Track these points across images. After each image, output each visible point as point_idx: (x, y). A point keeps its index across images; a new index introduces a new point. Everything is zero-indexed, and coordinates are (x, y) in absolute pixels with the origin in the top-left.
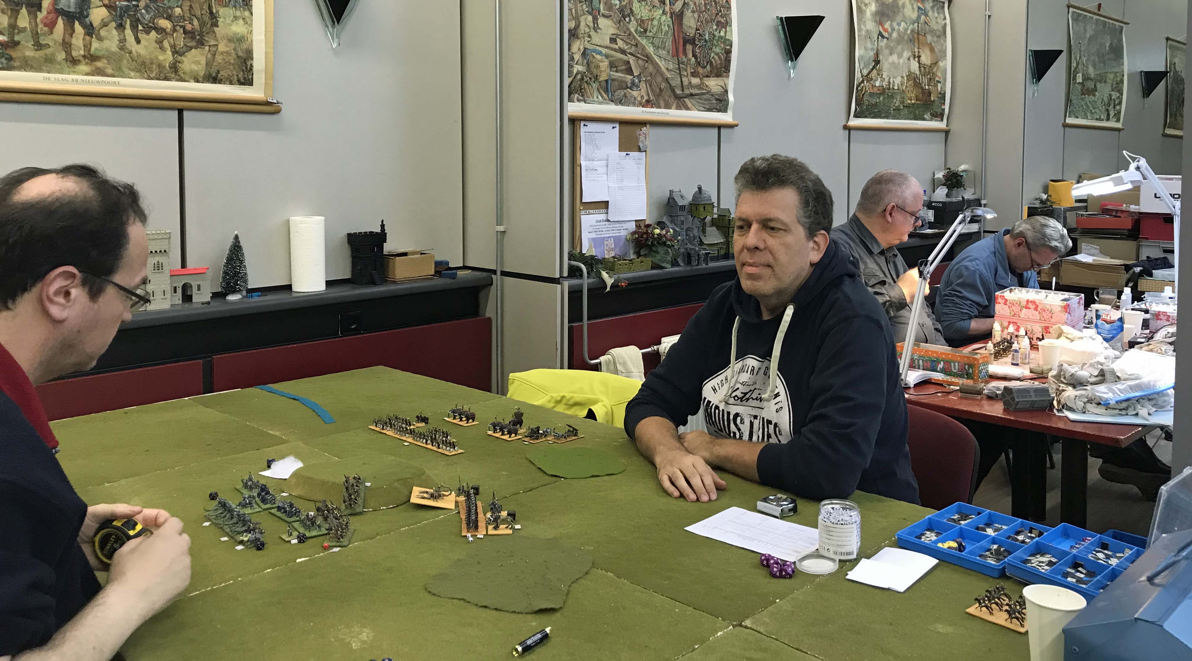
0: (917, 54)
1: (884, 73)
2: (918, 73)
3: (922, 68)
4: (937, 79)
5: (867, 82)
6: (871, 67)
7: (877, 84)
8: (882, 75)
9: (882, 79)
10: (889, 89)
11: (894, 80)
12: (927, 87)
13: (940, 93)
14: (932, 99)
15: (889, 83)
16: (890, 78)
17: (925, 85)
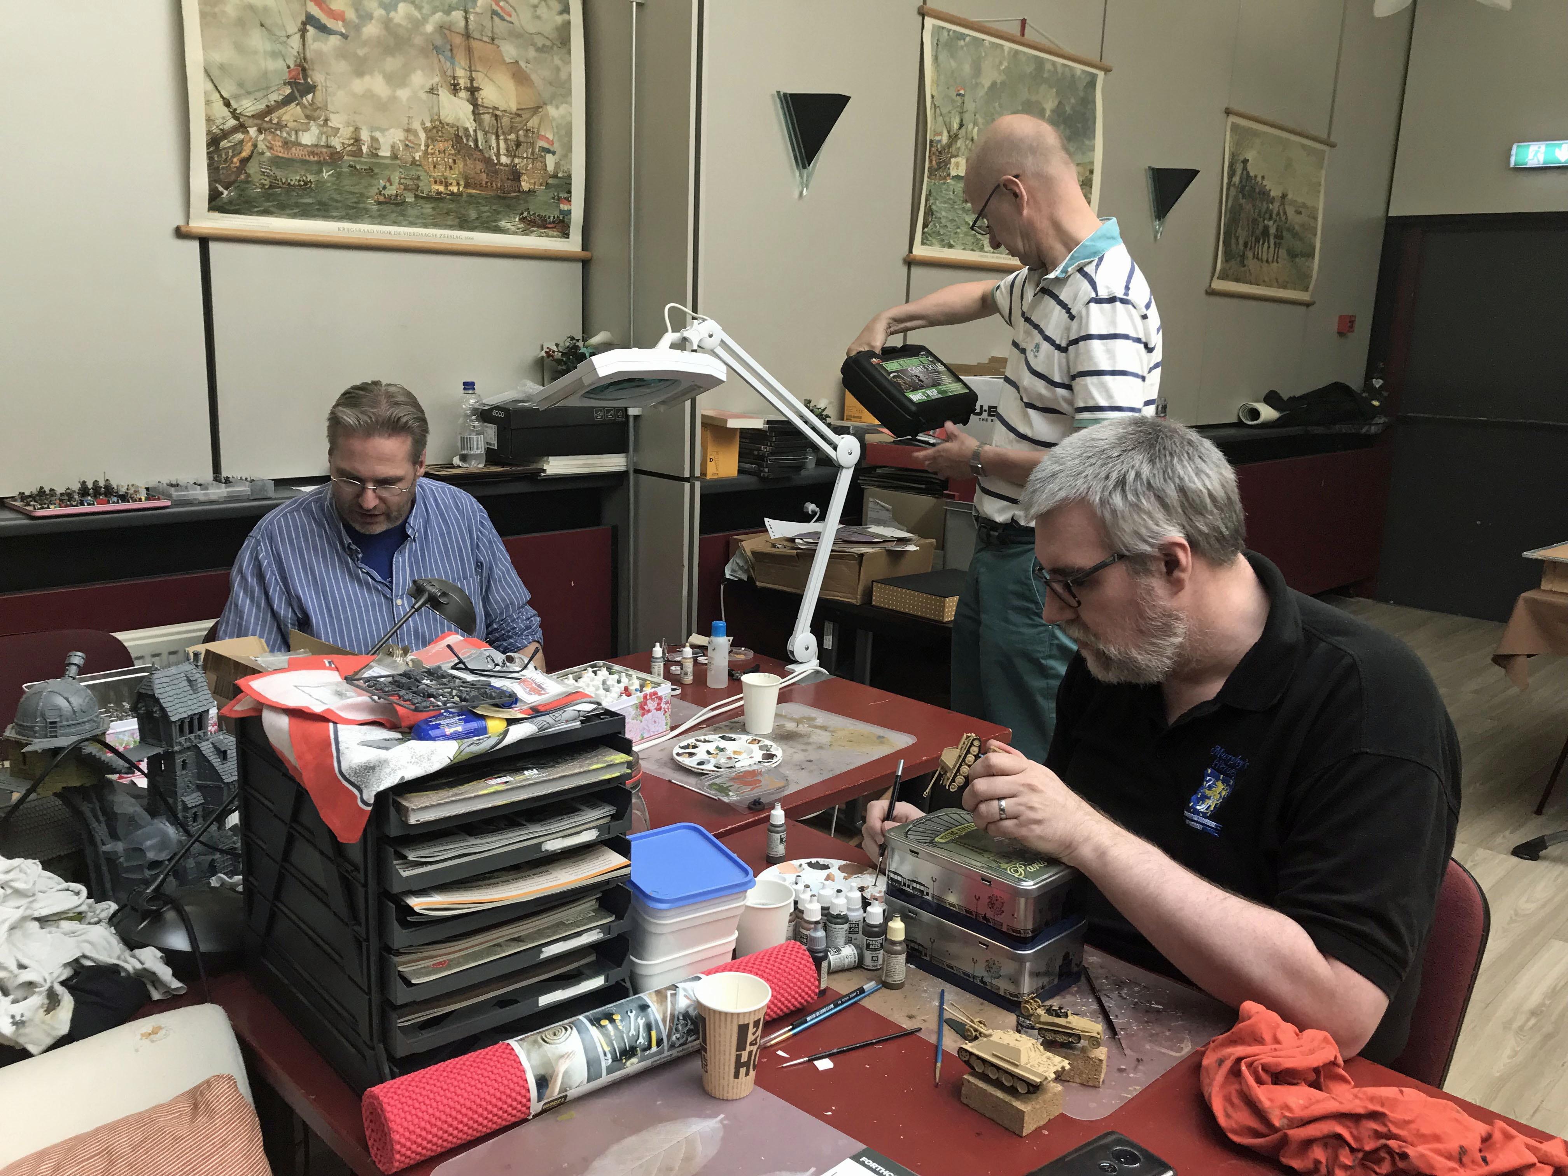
0: (462, 82)
1: (332, 116)
2: (471, 125)
3: (487, 118)
4: (542, 143)
5: (260, 131)
6: (274, 97)
7: (307, 139)
8: (326, 120)
9: (325, 129)
10: (358, 153)
11: (377, 134)
12: (504, 160)
13: (555, 176)
14: (525, 186)
15: (357, 141)
16: (357, 129)
17: (498, 155)
